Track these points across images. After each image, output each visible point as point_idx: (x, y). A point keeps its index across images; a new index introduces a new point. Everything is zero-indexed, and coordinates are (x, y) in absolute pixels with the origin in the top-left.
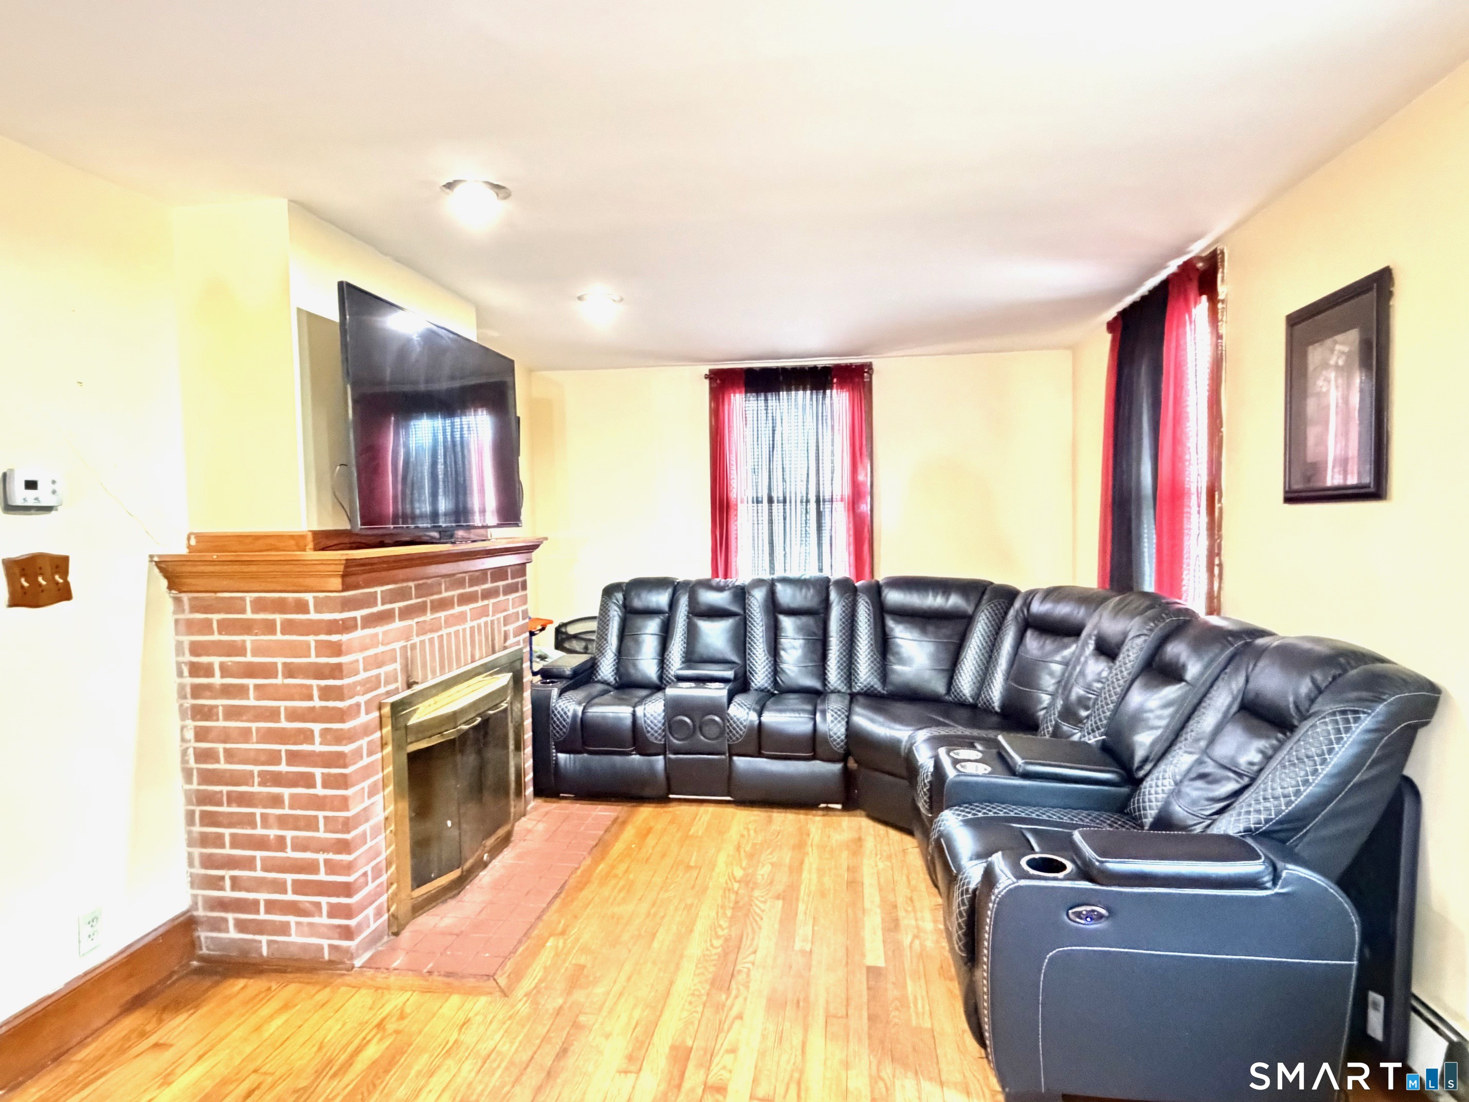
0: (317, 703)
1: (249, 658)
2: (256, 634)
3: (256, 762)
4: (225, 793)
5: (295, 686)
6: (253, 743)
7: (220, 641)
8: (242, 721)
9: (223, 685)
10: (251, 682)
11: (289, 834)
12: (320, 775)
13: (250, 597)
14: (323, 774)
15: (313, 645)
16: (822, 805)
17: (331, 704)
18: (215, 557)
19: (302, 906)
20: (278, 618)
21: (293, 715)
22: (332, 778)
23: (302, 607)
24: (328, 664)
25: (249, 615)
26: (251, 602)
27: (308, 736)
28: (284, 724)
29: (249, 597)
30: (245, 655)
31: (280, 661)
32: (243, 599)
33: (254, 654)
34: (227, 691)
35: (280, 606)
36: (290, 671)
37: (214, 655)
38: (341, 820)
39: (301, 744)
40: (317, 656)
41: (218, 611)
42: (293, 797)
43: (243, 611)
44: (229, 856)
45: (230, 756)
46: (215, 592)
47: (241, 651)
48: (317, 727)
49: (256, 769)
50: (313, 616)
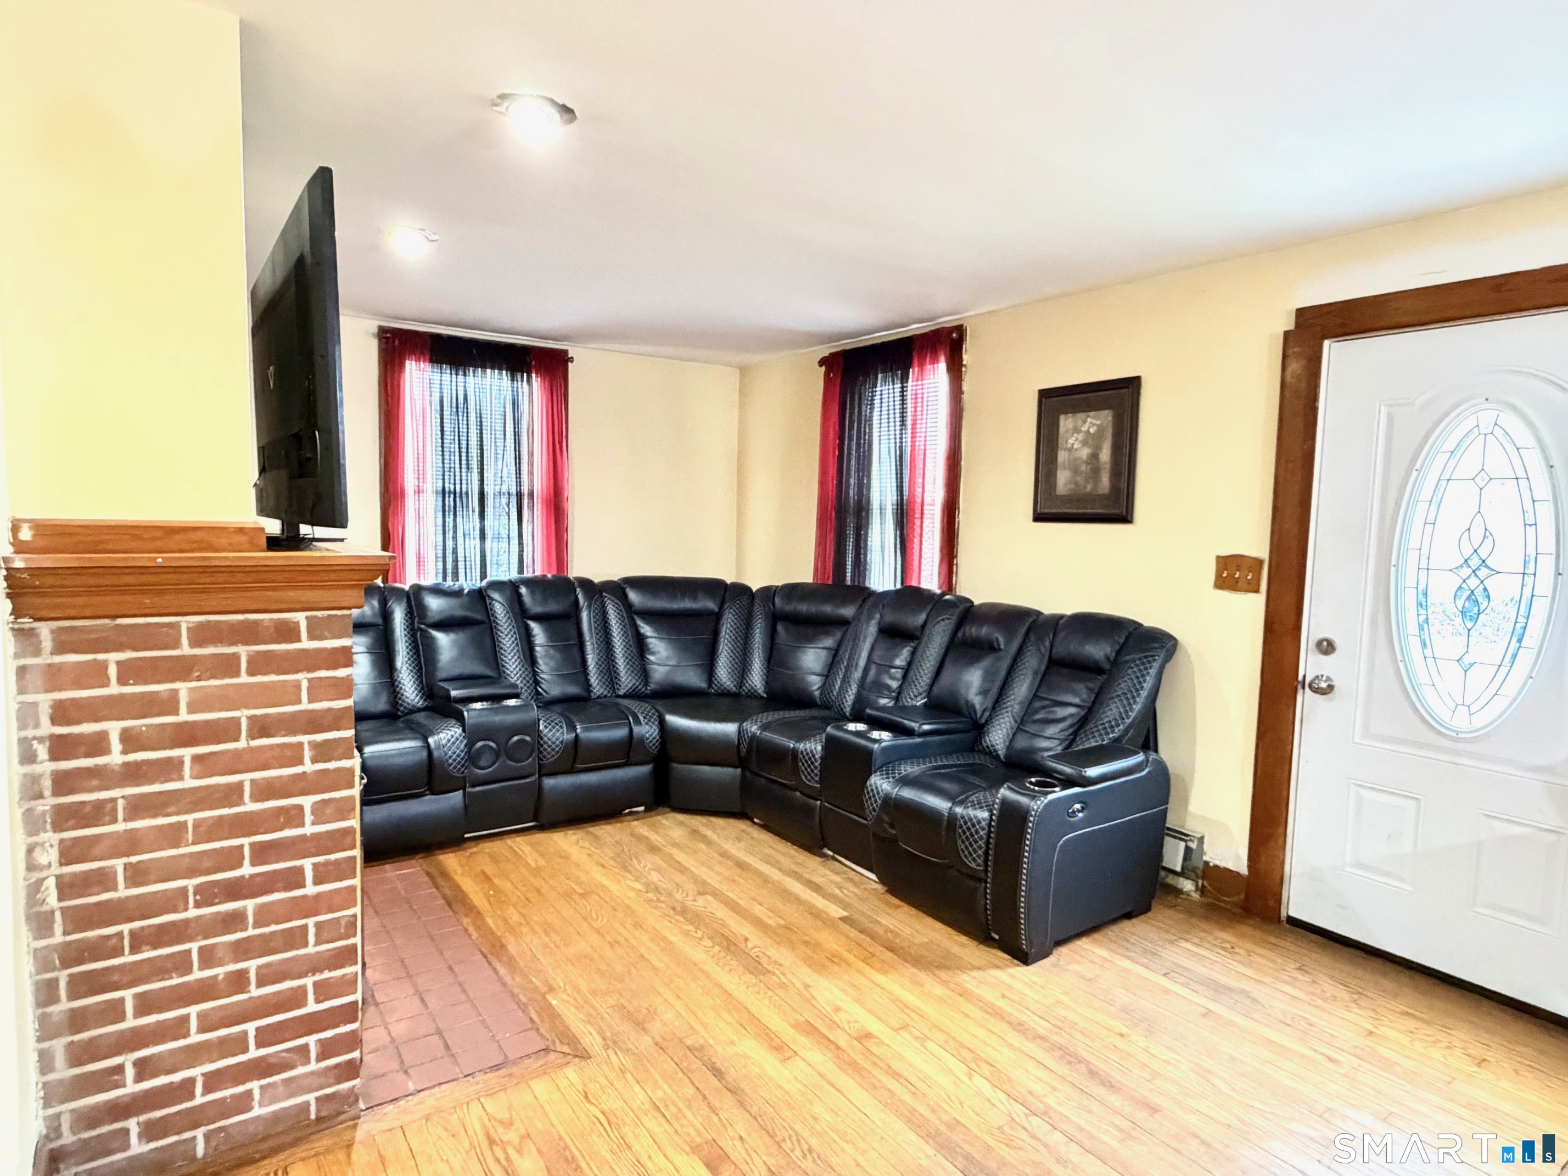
0: (308, 767)
1: (184, 716)
2: (199, 679)
3: (191, 874)
4: (126, 933)
5: (271, 747)
6: (187, 845)
7: (122, 696)
8: (169, 815)
9: (126, 765)
10: (187, 753)
11: (252, 965)
12: (311, 867)
13: (188, 622)
14: (314, 865)
15: (305, 685)
16: (627, 811)
17: (332, 765)
18: (160, 560)
19: (272, 1060)
20: (243, 651)
21: (264, 791)
22: (331, 868)
23: (289, 633)
24: (330, 710)
25: (186, 649)
26: (189, 629)
27: (294, 816)
28: (250, 806)
29: (186, 622)
30: (176, 712)
31: (243, 715)
32: (176, 626)
33: (192, 709)
34: (133, 773)
35: (249, 634)
36: (261, 728)
37: (110, 720)
38: (343, 922)
39: (281, 829)
40: (310, 701)
41: (120, 648)
42: (260, 910)
43: (176, 644)
44: (134, 1030)
45: (136, 875)
46: (115, 617)
47: (170, 705)
48: (307, 802)
49: (191, 883)
50: (306, 644)
